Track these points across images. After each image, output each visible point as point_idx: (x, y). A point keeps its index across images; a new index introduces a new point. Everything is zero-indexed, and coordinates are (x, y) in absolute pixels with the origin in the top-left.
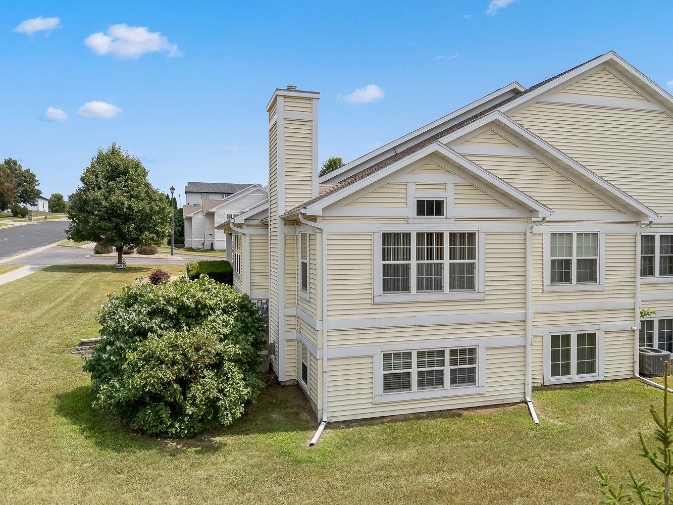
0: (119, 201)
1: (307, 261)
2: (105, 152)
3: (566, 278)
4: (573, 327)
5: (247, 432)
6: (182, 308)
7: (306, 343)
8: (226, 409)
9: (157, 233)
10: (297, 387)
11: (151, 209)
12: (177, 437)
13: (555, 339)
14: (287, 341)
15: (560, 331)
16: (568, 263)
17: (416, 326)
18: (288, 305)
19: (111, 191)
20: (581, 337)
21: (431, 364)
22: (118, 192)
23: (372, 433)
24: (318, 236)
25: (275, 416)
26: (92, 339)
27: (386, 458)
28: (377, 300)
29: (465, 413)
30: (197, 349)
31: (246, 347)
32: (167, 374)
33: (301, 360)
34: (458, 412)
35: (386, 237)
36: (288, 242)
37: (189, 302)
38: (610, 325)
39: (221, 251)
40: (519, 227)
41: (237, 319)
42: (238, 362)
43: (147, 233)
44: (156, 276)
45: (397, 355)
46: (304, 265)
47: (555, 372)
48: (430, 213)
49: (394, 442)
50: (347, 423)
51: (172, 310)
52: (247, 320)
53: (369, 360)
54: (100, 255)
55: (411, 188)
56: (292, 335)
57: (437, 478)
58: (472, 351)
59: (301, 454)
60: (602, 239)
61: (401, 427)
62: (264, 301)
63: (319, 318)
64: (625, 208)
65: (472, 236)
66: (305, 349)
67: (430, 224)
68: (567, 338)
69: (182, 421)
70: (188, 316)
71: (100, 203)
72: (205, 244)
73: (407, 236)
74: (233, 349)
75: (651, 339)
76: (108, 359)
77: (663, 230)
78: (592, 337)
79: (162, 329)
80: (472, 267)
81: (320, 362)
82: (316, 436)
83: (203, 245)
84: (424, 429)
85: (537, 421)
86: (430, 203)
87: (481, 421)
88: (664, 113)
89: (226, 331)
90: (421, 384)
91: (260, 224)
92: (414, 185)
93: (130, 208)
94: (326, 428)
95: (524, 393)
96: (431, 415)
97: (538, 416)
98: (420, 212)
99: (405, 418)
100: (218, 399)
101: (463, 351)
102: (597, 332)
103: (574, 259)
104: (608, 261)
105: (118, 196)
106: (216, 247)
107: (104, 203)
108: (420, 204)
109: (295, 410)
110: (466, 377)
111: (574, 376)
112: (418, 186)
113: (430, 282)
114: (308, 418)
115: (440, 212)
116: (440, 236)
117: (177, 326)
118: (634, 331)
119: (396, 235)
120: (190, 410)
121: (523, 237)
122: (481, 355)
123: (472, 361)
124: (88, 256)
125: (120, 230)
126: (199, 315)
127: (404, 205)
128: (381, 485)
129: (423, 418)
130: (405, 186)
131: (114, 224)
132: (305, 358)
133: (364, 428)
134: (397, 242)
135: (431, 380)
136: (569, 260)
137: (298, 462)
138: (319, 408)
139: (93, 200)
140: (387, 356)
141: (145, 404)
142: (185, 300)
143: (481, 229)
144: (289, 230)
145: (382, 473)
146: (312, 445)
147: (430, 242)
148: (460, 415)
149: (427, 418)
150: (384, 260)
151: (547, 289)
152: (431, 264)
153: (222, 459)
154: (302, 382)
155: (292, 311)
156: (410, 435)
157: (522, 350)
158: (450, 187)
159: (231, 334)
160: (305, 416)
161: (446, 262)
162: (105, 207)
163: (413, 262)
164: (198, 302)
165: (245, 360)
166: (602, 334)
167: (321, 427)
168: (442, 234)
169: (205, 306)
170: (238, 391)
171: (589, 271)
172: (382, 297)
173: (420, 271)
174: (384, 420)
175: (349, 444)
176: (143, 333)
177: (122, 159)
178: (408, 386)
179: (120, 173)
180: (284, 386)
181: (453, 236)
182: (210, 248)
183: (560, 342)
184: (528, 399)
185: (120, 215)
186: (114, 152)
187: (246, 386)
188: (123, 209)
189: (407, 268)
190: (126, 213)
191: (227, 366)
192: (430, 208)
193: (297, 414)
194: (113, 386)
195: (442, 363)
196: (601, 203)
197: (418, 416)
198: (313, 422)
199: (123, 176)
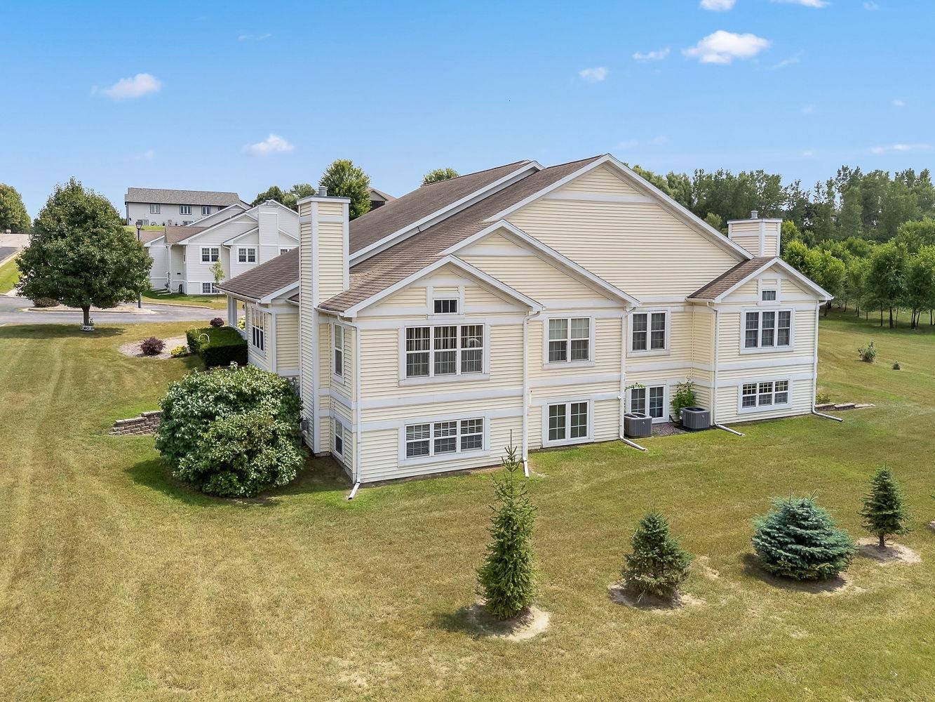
0: (89, 253)
1: (342, 351)
2: (63, 188)
3: (563, 357)
4: (567, 398)
5: (296, 493)
6: (240, 394)
7: (340, 420)
8: (284, 473)
9: (135, 288)
10: (331, 458)
11: (129, 261)
12: (243, 497)
13: (552, 409)
14: (321, 418)
15: (557, 402)
16: (564, 344)
17: (433, 403)
18: (321, 387)
19: (78, 240)
20: (574, 406)
21: (445, 433)
22: (87, 240)
23: (397, 489)
24: (354, 333)
25: (315, 480)
26: (126, 420)
27: (407, 504)
28: (402, 383)
29: (473, 472)
30: (260, 427)
31: (294, 424)
32: (240, 448)
33: (335, 434)
34: (468, 471)
35: (410, 332)
36: (322, 330)
37: (245, 390)
38: (599, 396)
39: (195, 296)
40: (518, 320)
41: (282, 402)
42: (289, 436)
43: (124, 289)
44: (150, 345)
45: (418, 427)
46: (338, 354)
47: (552, 436)
48: (446, 311)
49: (414, 494)
50: (377, 483)
51: (232, 396)
52: (290, 402)
53: (395, 432)
54: (44, 308)
55: (430, 290)
56: (326, 413)
57: (444, 513)
58: (479, 421)
59: (343, 505)
60: (593, 323)
61: (420, 484)
62: (291, 379)
63: (354, 400)
64: (613, 297)
65: (480, 328)
66: (339, 425)
67: (445, 320)
68: (563, 408)
69: (246, 485)
70: (246, 401)
71: (66, 255)
72: (170, 285)
73: (427, 330)
74: (284, 426)
75: (643, 405)
76: (183, 439)
77: (654, 309)
78: (584, 406)
79: (225, 413)
80: (479, 353)
81: (354, 435)
82: (353, 492)
83: (167, 286)
84: (438, 485)
85: (527, 475)
86: (446, 302)
87: (484, 477)
88: (656, 204)
89: (275, 412)
90: (437, 450)
91: (285, 303)
92: (432, 289)
93: (102, 260)
94: (360, 487)
95: (522, 455)
96: (445, 474)
97: (529, 471)
98: (437, 310)
99: (424, 477)
100: (277, 466)
101: (472, 422)
102: (588, 402)
103: (569, 340)
104: (598, 341)
105: (87, 247)
106: (189, 291)
107: (71, 254)
108: (437, 304)
109: (333, 476)
110: (474, 442)
111: (568, 440)
112: (435, 289)
113: (446, 365)
114: (344, 481)
115: (453, 309)
116: (454, 329)
117: (236, 409)
118: (619, 400)
119: (418, 330)
120: (254, 475)
121: (521, 327)
122: (486, 425)
123: (479, 429)
124: (26, 310)
125: (90, 285)
126: (254, 400)
127: (424, 305)
128: (404, 518)
129: (438, 477)
130: (424, 290)
131: (84, 280)
132: (339, 431)
133: (390, 487)
134: (418, 335)
135: (445, 446)
136: (565, 342)
137: (341, 509)
138: (354, 472)
139: (56, 251)
140: (409, 428)
141: (216, 473)
142: (243, 388)
143: (487, 322)
144: (323, 320)
145: (404, 512)
146: (351, 498)
147: (446, 334)
148: (468, 474)
149: (442, 477)
150: (408, 350)
151: (545, 367)
152: (446, 352)
153: (283, 510)
154: (337, 453)
155: (326, 391)
156: (426, 489)
157: (520, 419)
158: (462, 289)
159: (279, 414)
160: (341, 479)
161: (459, 350)
162: (73, 259)
163: (432, 351)
164: (253, 390)
165: (293, 435)
166: (592, 403)
167: (357, 486)
168: (455, 327)
169: (259, 392)
170: (291, 458)
171: (581, 350)
172: (406, 381)
173: (437, 359)
174: (407, 480)
175: (380, 497)
176: (211, 416)
177: (87, 200)
178: (427, 452)
179: (87, 217)
180: (318, 457)
181: (464, 329)
182: (178, 291)
183: (556, 411)
184: (525, 459)
185: (90, 268)
186: (75, 189)
187: (297, 455)
188: (94, 262)
189: (426, 356)
190: (98, 266)
191: (282, 440)
192: (445, 306)
193: (335, 478)
194: (189, 459)
195: (454, 432)
196: (593, 292)
197: (434, 476)
198: (349, 484)
199: (92, 221)
